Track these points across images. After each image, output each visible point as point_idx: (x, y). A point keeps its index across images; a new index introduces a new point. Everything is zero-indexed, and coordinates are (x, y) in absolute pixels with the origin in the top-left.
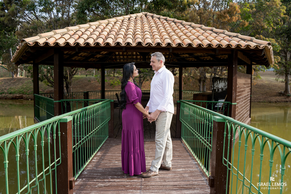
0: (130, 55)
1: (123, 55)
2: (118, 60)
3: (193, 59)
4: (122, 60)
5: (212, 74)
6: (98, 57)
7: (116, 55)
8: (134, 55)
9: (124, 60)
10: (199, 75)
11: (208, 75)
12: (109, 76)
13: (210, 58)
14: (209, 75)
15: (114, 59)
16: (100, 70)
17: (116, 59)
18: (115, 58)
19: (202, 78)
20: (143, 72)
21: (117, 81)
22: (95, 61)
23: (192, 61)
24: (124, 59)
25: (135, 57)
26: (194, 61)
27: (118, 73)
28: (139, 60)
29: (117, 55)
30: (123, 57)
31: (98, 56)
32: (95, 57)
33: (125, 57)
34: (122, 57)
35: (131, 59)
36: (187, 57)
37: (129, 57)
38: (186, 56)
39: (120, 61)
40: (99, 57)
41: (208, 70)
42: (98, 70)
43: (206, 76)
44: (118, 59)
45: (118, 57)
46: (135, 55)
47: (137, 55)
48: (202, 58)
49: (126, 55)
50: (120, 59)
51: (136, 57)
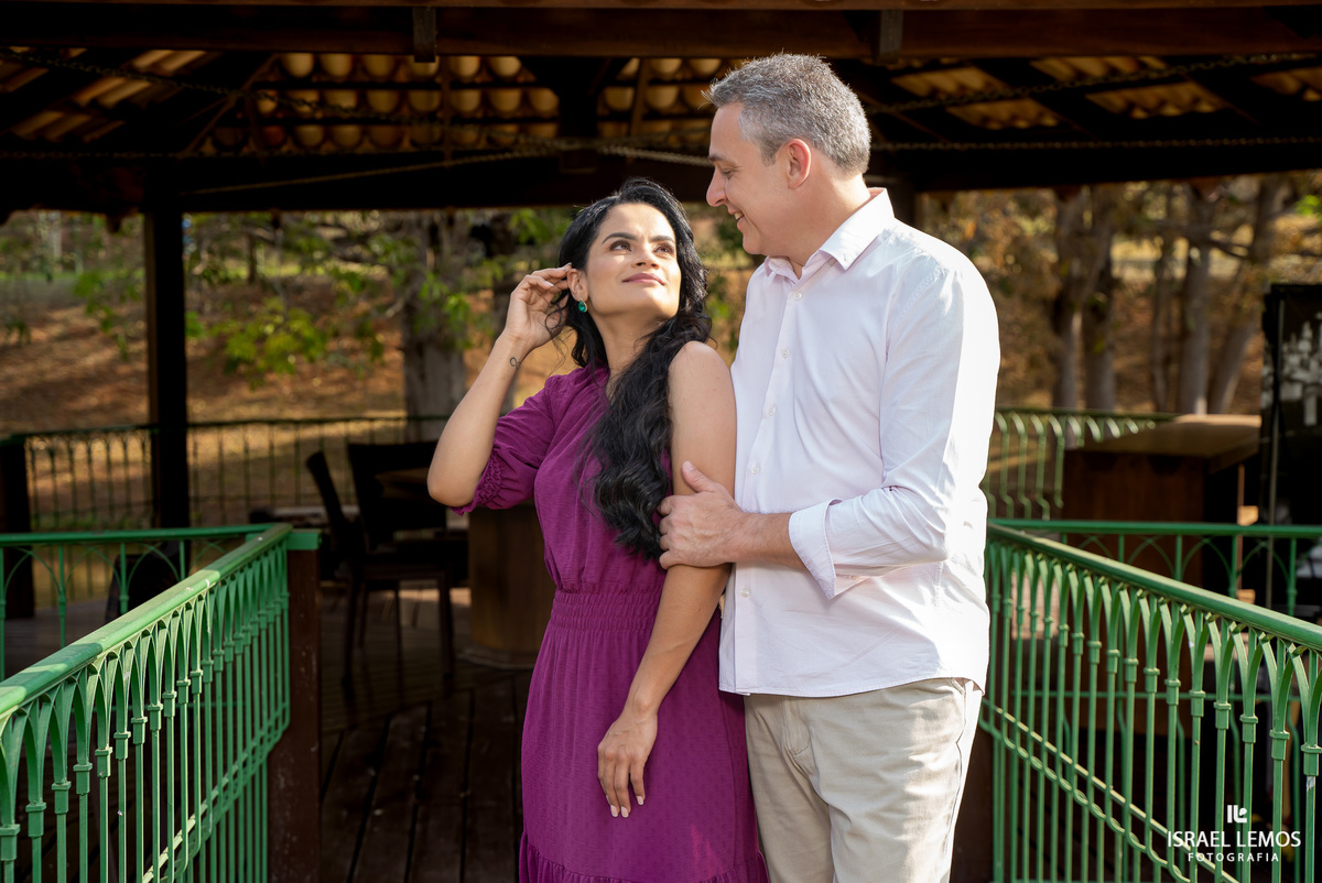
0: (427, 84)
1: (359, 82)
2: (312, 133)
3: (1026, 112)
4: (349, 132)
5: (1167, 249)
6: (112, 100)
7: (289, 83)
8: (460, 84)
9: (364, 133)
10: (1051, 256)
11: (1132, 258)
12: (215, 280)
13: (1196, 100)
14: (1147, 251)
15: (270, 119)
16: (135, 224)
17: (290, 120)
18: (279, 107)
19: (1080, 281)
20: (531, 242)
21: (288, 330)
22: (87, 138)
23: (1009, 132)
24: (365, 118)
25: (470, 100)
26: (1037, 131)
27: (298, 250)
28: (511, 129)
29: (304, 83)
30: (362, 101)
31: (115, 89)
32: (86, 97)
33: (382, 101)
34: (346, 100)
35: (431, 117)
36: (964, 97)
37: (421, 100)
38: (962, 87)
39: (328, 136)
40: (125, 102)
41: (1139, 204)
42: (114, 227)
43: (1109, 263)
44: (311, 121)
45: (311, 96)
46: (471, 85)
47: (491, 81)
48: (1116, 100)
49: (388, 84)
50: (332, 120)
51: (486, 102)
